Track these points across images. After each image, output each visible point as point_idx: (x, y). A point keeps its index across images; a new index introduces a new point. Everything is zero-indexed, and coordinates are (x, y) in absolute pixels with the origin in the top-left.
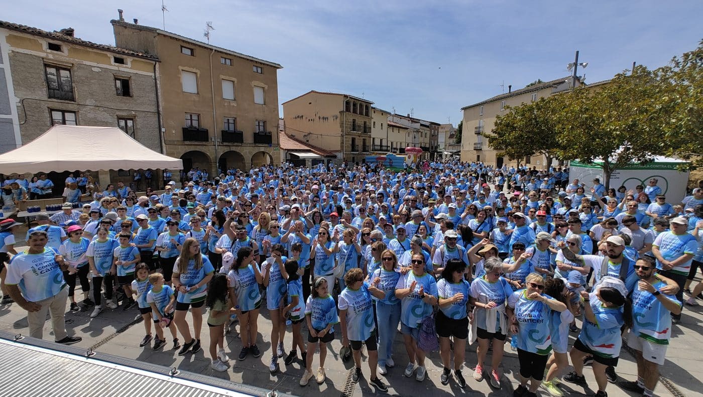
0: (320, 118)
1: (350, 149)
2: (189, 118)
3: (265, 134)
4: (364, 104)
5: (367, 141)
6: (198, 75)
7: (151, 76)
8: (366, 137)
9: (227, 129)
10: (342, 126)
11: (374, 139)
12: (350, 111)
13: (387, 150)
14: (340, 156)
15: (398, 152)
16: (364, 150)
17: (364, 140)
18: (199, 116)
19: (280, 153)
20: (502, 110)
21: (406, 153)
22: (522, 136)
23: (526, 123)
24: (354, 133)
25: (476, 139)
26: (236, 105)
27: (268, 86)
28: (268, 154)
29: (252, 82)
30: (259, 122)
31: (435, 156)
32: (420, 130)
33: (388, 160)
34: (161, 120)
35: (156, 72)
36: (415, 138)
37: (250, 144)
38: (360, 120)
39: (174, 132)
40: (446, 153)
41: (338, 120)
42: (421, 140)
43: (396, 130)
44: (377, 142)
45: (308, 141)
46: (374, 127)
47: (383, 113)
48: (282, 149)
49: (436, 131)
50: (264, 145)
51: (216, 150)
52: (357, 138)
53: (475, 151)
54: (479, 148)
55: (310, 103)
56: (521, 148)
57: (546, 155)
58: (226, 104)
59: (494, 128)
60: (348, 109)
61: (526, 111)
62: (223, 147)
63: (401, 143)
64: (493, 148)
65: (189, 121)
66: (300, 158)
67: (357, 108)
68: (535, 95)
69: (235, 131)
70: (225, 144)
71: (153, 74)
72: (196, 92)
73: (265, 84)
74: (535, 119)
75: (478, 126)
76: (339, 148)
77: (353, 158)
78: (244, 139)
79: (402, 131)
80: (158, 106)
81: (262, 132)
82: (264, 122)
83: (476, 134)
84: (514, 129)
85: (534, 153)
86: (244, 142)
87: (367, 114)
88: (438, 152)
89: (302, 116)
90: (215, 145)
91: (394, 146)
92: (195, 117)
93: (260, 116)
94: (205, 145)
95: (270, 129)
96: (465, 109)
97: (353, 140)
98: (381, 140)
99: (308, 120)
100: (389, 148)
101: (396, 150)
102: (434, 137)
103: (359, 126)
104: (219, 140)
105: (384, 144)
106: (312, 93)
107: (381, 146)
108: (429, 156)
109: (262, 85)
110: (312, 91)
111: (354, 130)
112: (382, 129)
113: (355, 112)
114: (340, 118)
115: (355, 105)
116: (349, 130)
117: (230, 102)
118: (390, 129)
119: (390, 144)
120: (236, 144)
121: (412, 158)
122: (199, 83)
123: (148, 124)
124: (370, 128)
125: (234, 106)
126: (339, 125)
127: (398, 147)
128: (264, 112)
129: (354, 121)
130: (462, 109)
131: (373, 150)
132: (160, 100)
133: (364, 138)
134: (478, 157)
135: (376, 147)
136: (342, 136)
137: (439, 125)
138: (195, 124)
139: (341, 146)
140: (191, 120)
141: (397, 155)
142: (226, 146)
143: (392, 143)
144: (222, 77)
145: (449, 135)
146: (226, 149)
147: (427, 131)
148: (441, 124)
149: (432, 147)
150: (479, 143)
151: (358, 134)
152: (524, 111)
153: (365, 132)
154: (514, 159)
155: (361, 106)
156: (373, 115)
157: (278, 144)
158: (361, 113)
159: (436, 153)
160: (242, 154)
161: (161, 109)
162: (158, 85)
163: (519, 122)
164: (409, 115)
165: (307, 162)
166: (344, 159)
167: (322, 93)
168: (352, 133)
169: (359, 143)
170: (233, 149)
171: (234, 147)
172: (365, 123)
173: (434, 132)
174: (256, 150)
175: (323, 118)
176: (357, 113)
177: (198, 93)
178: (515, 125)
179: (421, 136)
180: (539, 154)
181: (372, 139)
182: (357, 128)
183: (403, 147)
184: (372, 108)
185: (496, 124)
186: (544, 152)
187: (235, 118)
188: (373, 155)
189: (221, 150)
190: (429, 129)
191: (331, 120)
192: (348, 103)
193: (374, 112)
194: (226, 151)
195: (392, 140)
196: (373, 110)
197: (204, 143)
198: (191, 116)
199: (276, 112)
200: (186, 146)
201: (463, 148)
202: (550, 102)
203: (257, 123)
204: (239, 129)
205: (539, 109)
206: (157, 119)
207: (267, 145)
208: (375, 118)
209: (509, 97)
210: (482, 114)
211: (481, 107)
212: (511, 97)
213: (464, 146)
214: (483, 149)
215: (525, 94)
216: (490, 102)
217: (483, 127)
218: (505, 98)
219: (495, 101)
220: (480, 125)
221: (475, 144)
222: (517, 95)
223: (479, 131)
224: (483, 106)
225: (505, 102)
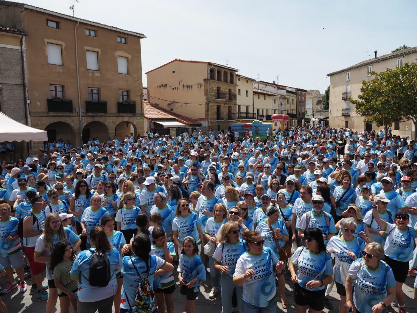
0: (184, 86)
1: (215, 117)
2: (54, 89)
3: (129, 103)
4: (229, 72)
5: (232, 108)
6: (63, 47)
7: (18, 49)
8: (231, 104)
9: (90, 99)
10: (206, 94)
11: (239, 106)
12: (214, 80)
13: (253, 118)
14: (205, 124)
15: (265, 119)
16: (230, 118)
17: (230, 108)
18: (63, 87)
19: (144, 122)
20: (368, 76)
21: (273, 120)
22: (388, 101)
23: (392, 88)
24: (219, 101)
25: (344, 105)
26: (99, 76)
27: (132, 57)
28: (131, 123)
29: (116, 53)
30: (123, 92)
31: (303, 123)
32: (287, 97)
33: (254, 128)
34: (27, 92)
35: (23, 45)
36: (281, 104)
37: (113, 113)
38: (225, 88)
39: (39, 103)
40: (314, 119)
41: (203, 88)
42: (288, 106)
43: (262, 97)
44: (243, 110)
45: (172, 110)
46: (239, 94)
47: (248, 80)
48: (147, 118)
49: (303, 98)
50: (128, 115)
51: (80, 120)
52: (222, 106)
53: (343, 117)
54: (347, 114)
55: (174, 72)
56: (389, 114)
57: (413, 121)
58: (90, 75)
59: (361, 94)
60: (212, 77)
61: (391, 77)
62: (86, 117)
63: (267, 110)
64: (360, 114)
65: (54, 92)
66: (165, 127)
67: (221, 76)
69: (99, 102)
70: (89, 114)
71: (19, 48)
72: (61, 64)
73: (129, 53)
74: (401, 84)
75: (344, 91)
76: (204, 116)
77: (219, 126)
78: (108, 109)
79: (268, 98)
80: (24, 79)
81: (126, 102)
82: (128, 92)
83: (343, 100)
84: (380, 94)
85: (401, 119)
86: (108, 112)
87: (232, 82)
88: (305, 119)
89: (166, 85)
90: (79, 116)
91: (261, 113)
92: (59, 89)
93: (123, 85)
94: (70, 116)
95: (134, 98)
96: (331, 75)
97: (218, 108)
98: (247, 108)
99: (171, 88)
100: (255, 116)
101: (262, 118)
102: (301, 103)
103: (224, 94)
104: (83, 111)
105: (250, 110)
106: (176, 62)
107: (247, 113)
108: (296, 123)
109: (126, 55)
110: (176, 60)
111: (219, 97)
112: (247, 96)
113: (219, 79)
114: (205, 86)
115: (219, 73)
116: (214, 98)
117: (93, 73)
118: (256, 97)
119: (256, 111)
120: (99, 114)
121: (279, 125)
122: (64, 55)
123: (14, 96)
124: (235, 95)
125: (97, 76)
126: (203, 93)
127: (265, 114)
128: (128, 81)
129: (219, 89)
130: (329, 75)
131: (238, 118)
132: (26, 72)
133: (229, 105)
134: (347, 123)
135: (242, 115)
136: (207, 104)
137: (306, 91)
138: (59, 95)
139: (206, 114)
140: (56, 91)
141: (264, 122)
142: (89, 116)
143: (258, 110)
144: (86, 48)
145: (316, 101)
146: (90, 120)
147: (294, 97)
148: (307, 90)
149: (299, 113)
150: (346, 109)
151: (223, 101)
152: (389, 76)
153: (230, 99)
154: (382, 125)
155: (225, 73)
156: (238, 82)
157: (142, 114)
158: (226, 81)
159: (303, 120)
160: (106, 124)
161: (26, 81)
162: (24, 58)
163: (385, 88)
164: (274, 82)
165: (171, 131)
166: (209, 127)
167: (185, 61)
168: (217, 101)
169: (224, 110)
170: (97, 119)
171: (98, 118)
172: (230, 90)
173: (301, 99)
174: (120, 120)
175: (187, 86)
176: (221, 81)
177: (63, 65)
178: (381, 91)
179: (288, 103)
180: (407, 120)
181: (237, 106)
182: (222, 96)
183: (270, 114)
184: (237, 75)
185: (362, 90)
186: (412, 117)
187: (99, 88)
188: (239, 123)
189: (85, 121)
190: (295, 96)
191: (195, 88)
192: (212, 71)
193: (239, 80)
194: (90, 121)
195: (258, 107)
196: (238, 78)
197: (68, 114)
198: (56, 87)
199: (140, 81)
200: (50, 117)
201: (331, 114)
202: (414, 68)
203: (120, 93)
204: (103, 98)
205: (404, 74)
206: (22, 91)
207: (130, 115)
208: (241, 85)
209: (375, 63)
210: (349, 80)
211: (348, 73)
212: (377, 62)
213: (332, 112)
214: (351, 115)
215: (391, 59)
216: (356, 68)
217: (350, 92)
218: (371, 64)
219: (361, 66)
220: (347, 90)
221: (343, 110)
222: (383, 61)
223: (346, 97)
224: (349, 72)
225: (371, 67)
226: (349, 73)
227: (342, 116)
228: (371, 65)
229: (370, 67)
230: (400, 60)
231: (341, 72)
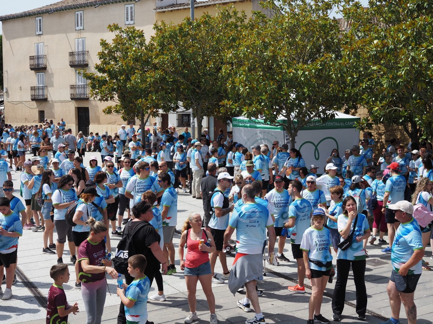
20: (77, 28)
25: (34, 79)
53: (34, 102)
54: (41, 98)
68: (131, 8)
75: (34, 54)
83: (32, 69)
134: (42, 114)
150: (39, 88)
201: (8, 95)
209: (88, 6)
210: (41, 33)
211: (38, 19)
212: (91, 6)
213: (10, 92)
214: (49, 99)
215: (115, 4)
216: (54, 11)
217: (44, 57)
218: (81, 7)
219: (63, 10)
220: (38, 52)
221: (33, 89)
222: (102, 4)
223: (38, 65)
224: (41, 18)
225: (81, 14)
226: (40, 20)
227: (32, 100)
228: (80, 9)
229: (79, 13)
230: (129, 6)
231: (24, 17)
